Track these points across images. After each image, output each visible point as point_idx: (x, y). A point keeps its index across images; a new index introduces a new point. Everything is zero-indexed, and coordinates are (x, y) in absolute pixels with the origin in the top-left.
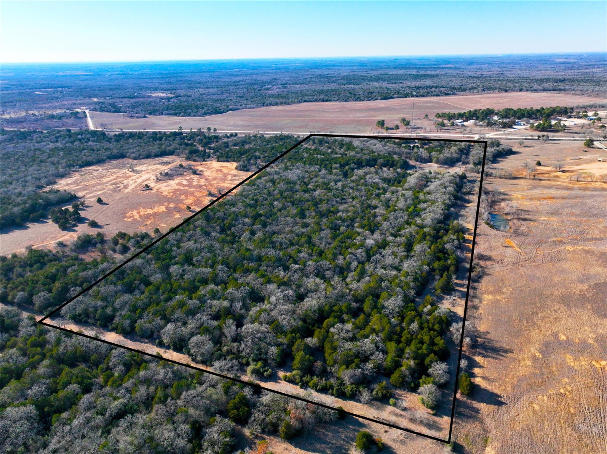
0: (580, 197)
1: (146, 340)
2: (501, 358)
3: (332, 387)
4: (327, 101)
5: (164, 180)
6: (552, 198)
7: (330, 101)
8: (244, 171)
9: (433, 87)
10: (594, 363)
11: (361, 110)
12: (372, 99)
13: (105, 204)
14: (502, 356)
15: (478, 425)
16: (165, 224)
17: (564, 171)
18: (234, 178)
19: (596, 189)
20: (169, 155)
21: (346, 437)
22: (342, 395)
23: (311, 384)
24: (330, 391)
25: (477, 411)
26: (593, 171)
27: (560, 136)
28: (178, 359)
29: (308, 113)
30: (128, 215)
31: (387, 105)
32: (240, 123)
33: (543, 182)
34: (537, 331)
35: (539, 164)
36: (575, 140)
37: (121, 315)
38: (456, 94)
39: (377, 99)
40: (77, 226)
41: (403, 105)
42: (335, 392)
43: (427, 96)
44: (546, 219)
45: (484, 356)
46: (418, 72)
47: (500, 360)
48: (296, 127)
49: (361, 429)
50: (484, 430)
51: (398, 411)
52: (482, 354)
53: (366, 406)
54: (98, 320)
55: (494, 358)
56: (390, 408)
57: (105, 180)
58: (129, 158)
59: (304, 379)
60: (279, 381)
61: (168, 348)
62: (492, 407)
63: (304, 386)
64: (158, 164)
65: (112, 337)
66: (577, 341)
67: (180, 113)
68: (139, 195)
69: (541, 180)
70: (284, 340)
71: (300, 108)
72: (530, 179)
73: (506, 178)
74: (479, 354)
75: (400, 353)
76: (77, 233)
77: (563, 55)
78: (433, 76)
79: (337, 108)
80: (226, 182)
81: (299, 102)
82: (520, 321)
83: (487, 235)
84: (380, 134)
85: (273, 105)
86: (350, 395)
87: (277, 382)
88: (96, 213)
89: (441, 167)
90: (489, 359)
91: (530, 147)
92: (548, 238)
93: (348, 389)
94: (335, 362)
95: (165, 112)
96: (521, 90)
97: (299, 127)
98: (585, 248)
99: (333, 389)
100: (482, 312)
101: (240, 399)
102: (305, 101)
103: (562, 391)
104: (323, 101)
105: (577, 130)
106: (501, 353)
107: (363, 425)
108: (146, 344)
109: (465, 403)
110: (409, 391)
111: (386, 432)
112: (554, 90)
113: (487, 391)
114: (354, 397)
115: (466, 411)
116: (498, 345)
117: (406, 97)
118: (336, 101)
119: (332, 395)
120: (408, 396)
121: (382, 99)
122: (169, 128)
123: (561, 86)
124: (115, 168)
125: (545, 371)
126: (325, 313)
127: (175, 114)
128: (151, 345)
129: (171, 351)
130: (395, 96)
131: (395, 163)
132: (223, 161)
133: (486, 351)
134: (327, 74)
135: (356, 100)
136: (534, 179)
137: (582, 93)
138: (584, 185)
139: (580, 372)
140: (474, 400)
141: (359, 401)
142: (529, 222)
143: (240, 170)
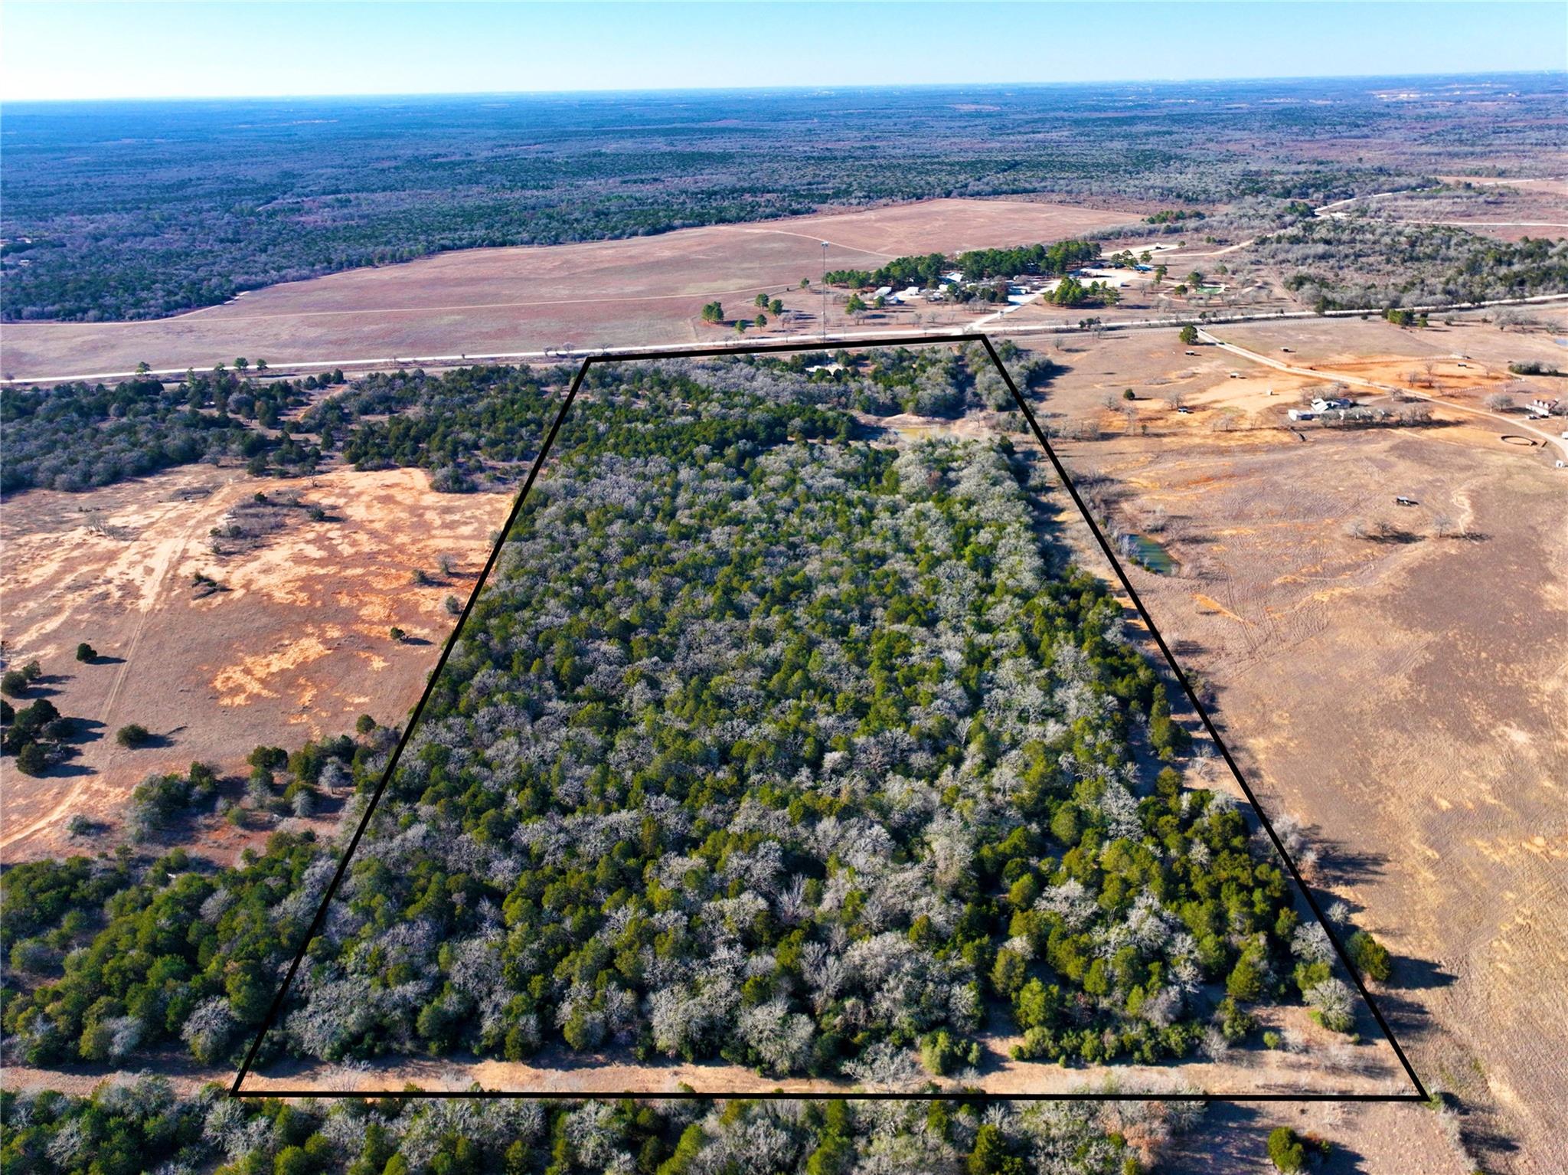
0: (1257, 470)
1: (600, 1057)
2: (1378, 878)
3: (1137, 1045)
4: (503, 244)
5: (240, 553)
6: (1209, 479)
7: (513, 244)
8: (461, 491)
9: (744, 191)
10: (1524, 844)
11: (617, 271)
12: (623, 233)
13: (105, 660)
14: (1376, 873)
15: (1440, 1040)
16: (362, 693)
17: (1190, 410)
18: (449, 518)
19: (1271, 448)
20: (181, 463)
21: (1241, 1151)
22: (1166, 1057)
23: (1086, 1050)
24: (1137, 1055)
25: (1420, 1009)
26: (1239, 403)
27: (1117, 318)
28: (719, 1082)
29: (487, 288)
30: (218, 684)
31: (676, 253)
32: (312, 333)
33: (1165, 440)
34: (1394, 800)
35: (1130, 396)
36: (1150, 326)
37: (497, 1006)
38: (815, 211)
39: (635, 234)
40: (79, 753)
41: (716, 249)
42: (1148, 1054)
43: (750, 220)
44: (1234, 532)
45: (1348, 883)
46: (671, 144)
47: (1379, 883)
48: (487, 336)
49: (1253, 1124)
50: (1461, 1047)
51: (1291, 1057)
52: (1341, 878)
53: (1224, 1066)
54: (430, 1039)
55: (1367, 882)
56: (1273, 1056)
57: (36, 576)
58: (51, 486)
59: (1064, 1042)
60: (1007, 1065)
61: (679, 1059)
62: (1438, 992)
63: (1074, 1059)
64: (172, 499)
65: (493, 1074)
66: (1470, 805)
67: (85, 311)
68: (197, 611)
69: (1158, 435)
70: (964, 961)
71: (450, 272)
72: (1136, 435)
73: (1088, 439)
74: (1337, 880)
75: (1219, 922)
76: (101, 777)
77: (967, 95)
78: (725, 158)
79: (555, 268)
80: (434, 532)
81: (430, 252)
82: (1352, 785)
83: (1152, 591)
84: (730, 343)
85: (359, 265)
86: (1184, 1051)
87: (1003, 1069)
88: (105, 695)
89: (928, 422)
90: (1360, 886)
91: (1077, 351)
92: (1268, 578)
93: (1175, 1038)
94: (1111, 985)
95: (27, 310)
96: (948, 195)
97: (500, 334)
98: (1347, 591)
99: (1139, 1049)
100: (1272, 780)
101: (990, 1141)
102: (444, 248)
103: (1519, 920)
104: (493, 244)
105: (1133, 298)
106: (1371, 868)
107: (1251, 1114)
108: (607, 1068)
109: (1389, 998)
110: (1278, 1004)
111: (1303, 1111)
112: (1014, 192)
113: (1405, 959)
114: (1194, 1053)
115: (1405, 1017)
116: (1353, 850)
117: (702, 224)
118: (530, 242)
119: (1144, 1062)
120: (1281, 1015)
121: (648, 234)
122: (88, 365)
123: (1024, 178)
124: (30, 531)
125: (1464, 884)
126: (988, 866)
127: (69, 316)
128: (622, 1067)
129: (688, 1067)
130: (677, 222)
131: (830, 424)
132: (377, 469)
133: (1341, 870)
134: (437, 156)
135: (582, 239)
136: (1145, 435)
137: (1074, 199)
138: (1246, 441)
139: (1518, 872)
140: (1399, 987)
141: (1206, 1059)
142: (1206, 545)
143: (449, 491)
